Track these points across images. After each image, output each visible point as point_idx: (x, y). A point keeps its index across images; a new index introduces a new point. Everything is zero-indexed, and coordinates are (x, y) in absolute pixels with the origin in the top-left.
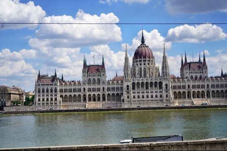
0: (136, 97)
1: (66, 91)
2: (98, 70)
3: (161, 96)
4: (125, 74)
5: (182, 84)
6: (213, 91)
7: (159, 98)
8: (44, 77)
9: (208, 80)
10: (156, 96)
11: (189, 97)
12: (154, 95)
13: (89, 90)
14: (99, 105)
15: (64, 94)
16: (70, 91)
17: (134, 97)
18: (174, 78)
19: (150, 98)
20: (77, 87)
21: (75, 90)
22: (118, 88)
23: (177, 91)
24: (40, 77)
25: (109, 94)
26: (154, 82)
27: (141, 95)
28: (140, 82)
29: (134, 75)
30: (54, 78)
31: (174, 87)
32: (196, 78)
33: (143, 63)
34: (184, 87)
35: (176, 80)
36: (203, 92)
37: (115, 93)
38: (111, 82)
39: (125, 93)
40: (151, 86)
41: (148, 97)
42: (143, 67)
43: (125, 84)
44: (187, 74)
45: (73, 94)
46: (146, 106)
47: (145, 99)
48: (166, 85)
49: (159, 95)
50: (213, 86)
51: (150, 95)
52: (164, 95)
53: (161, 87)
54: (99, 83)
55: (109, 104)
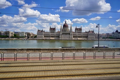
1: (45, 34)
2: (54, 29)
4: (61, 31)
5: (75, 34)
6: (83, 36)
7: (69, 37)
8: (39, 30)
11: (77, 37)
12: (68, 36)
13: (51, 34)
14: (53, 38)
15: (44, 35)
16: (46, 34)
17: (63, 37)
18: (73, 32)
19: (67, 37)
20: (48, 34)
21: (47, 34)
22: (59, 34)
23: (74, 36)
24: (38, 31)
25: (56, 36)
28: (64, 33)
29: (63, 31)
30: (42, 31)
31: (73, 35)
32: (79, 32)
36: (80, 36)
37: (58, 35)
39: (60, 36)
40: (67, 34)
42: (65, 29)
43: (61, 33)
44: (77, 31)
46: (66, 39)
47: (66, 37)
49: (69, 36)
51: (67, 36)
52: (70, 37)
53: (70, 35)
54: (54, 33)
55: (56, 38)
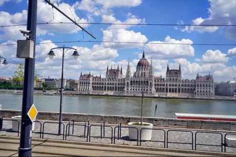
0: (133, 89)
1: (95, 84)
3: (147, 90)
4: (127, 75)
5: (162, 83)
6: (183, 89)
9: (179, 81)
10: (144, 90)
11: (166, 91)
13: (108, 84)
14: (111, 93)
15: (94, 86)
16: (98, 84)
17: (131, 90)
20: (101, 82)
21: (100, 84)
22: (121, 84)
24: (82, 76)
25: (119, 87)
27: (135, 88)
28: (135, 81)
32: (173, 80)
33: (141, 69)
34: (164, 85)
36: (176, 89)
39: (126, 87)
40: (142, 84)
41: (139, 90)
43: (126, 82)
44: (168, 77)
45: (99, 86)
48: (151, 83)
50: (182, 85)
52: (149, 89)
53: (147, 84)
54: (114, 80)
55: (118, 93)
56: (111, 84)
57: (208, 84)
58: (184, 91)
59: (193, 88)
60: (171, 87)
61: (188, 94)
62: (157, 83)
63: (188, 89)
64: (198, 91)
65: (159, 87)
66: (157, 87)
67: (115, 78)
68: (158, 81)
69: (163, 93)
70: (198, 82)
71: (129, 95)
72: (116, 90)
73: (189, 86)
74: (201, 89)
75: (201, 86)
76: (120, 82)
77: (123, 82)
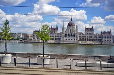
0: (66, 39)
3: (75, 40)
4: (62, 31)
5: (83, 36)
6: (95, 39)
9: (93, 35)
10: (73, 40)
11: (86, 40)
12: (72, 39)
17: (65, 39)
24: (34, 31)
25: (57, 38)
26: (72, 34)
27: (67, 39)
28: (68, 34)
30: (39, 32)
32: (89, 33)
33: (70, 28)
34: (84, 37)
35: (81, 34)
36: (91, 39)
38: (60, 34)
39: (62, 38)
40: (72, 36)
41: (70, 40)
43: (62, 35)
44: (86, 32)
47: (69, 40)
48: (77, 36)
49: (74, 39)
50: (95, 37)
51: (71, 39)
52: (76, 39)
53: (75, 37)
55: (57, 41)
56: (52, 36)
57: (110, 36)
58: (95, 40)
59: (101, 39)
60: (88, 38)
61: (98, 42)
62: (80, 36)
63: (98, 39)
64: (104, 40)
65: (81, 38)
66: (80, 38)
67: (54, 33)
68: (81, 35)
69: (84, 42)
70: (104, 35)
71: (64, 43)
72: (55, 40)
73: (98, 37)
74: (106, 39)
75: (106, 37)
76: (58, 35)
77: (59, 35)
